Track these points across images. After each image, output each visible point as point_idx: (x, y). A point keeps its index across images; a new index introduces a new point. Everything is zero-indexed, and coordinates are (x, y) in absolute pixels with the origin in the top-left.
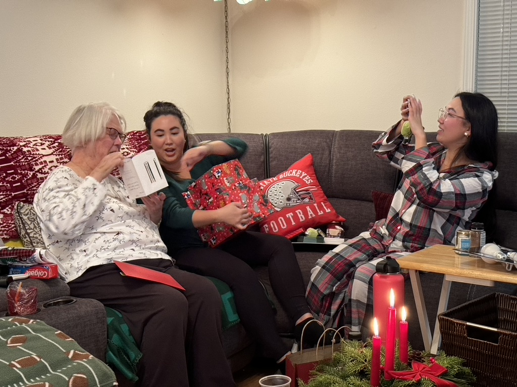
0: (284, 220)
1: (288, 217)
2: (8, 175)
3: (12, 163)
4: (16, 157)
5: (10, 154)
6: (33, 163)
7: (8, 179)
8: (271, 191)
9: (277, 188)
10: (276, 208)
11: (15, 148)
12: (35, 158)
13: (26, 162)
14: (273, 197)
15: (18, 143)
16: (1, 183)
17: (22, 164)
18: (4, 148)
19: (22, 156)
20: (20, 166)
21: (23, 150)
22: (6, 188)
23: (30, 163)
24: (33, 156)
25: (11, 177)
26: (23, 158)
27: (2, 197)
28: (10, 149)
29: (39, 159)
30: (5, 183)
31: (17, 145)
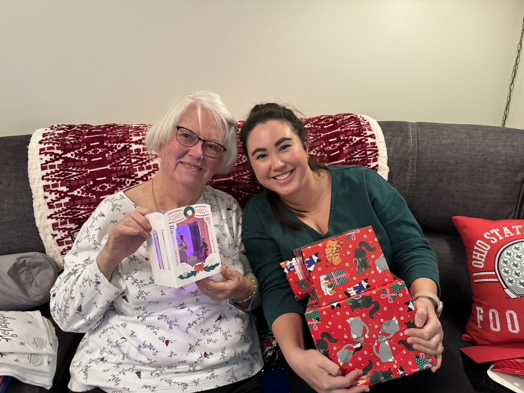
2: (97, 183)
3: (108, 167)
4: (116, 159)
5: (111, 153)
6: (137, 167)
7: (95, 189)
8: (509, 254)
10: (507, 291)
11: (122, 145)
12: (142, 159)
13: (127, 165)
15: (130, 138)
16: (85, 193)
17: (121, 169)
18: (110, 144)
19: (125, 157)
20: (116, 171)
21: (131, 149)
22: (90, 201)
23: (132, 168)
24: (140, 157)
25: (100, 186)
26: (125, 160)
27: (83, 212)
28: (116, 146)
29: (148, 161)
30: (90, 194)
31: (127, 141)
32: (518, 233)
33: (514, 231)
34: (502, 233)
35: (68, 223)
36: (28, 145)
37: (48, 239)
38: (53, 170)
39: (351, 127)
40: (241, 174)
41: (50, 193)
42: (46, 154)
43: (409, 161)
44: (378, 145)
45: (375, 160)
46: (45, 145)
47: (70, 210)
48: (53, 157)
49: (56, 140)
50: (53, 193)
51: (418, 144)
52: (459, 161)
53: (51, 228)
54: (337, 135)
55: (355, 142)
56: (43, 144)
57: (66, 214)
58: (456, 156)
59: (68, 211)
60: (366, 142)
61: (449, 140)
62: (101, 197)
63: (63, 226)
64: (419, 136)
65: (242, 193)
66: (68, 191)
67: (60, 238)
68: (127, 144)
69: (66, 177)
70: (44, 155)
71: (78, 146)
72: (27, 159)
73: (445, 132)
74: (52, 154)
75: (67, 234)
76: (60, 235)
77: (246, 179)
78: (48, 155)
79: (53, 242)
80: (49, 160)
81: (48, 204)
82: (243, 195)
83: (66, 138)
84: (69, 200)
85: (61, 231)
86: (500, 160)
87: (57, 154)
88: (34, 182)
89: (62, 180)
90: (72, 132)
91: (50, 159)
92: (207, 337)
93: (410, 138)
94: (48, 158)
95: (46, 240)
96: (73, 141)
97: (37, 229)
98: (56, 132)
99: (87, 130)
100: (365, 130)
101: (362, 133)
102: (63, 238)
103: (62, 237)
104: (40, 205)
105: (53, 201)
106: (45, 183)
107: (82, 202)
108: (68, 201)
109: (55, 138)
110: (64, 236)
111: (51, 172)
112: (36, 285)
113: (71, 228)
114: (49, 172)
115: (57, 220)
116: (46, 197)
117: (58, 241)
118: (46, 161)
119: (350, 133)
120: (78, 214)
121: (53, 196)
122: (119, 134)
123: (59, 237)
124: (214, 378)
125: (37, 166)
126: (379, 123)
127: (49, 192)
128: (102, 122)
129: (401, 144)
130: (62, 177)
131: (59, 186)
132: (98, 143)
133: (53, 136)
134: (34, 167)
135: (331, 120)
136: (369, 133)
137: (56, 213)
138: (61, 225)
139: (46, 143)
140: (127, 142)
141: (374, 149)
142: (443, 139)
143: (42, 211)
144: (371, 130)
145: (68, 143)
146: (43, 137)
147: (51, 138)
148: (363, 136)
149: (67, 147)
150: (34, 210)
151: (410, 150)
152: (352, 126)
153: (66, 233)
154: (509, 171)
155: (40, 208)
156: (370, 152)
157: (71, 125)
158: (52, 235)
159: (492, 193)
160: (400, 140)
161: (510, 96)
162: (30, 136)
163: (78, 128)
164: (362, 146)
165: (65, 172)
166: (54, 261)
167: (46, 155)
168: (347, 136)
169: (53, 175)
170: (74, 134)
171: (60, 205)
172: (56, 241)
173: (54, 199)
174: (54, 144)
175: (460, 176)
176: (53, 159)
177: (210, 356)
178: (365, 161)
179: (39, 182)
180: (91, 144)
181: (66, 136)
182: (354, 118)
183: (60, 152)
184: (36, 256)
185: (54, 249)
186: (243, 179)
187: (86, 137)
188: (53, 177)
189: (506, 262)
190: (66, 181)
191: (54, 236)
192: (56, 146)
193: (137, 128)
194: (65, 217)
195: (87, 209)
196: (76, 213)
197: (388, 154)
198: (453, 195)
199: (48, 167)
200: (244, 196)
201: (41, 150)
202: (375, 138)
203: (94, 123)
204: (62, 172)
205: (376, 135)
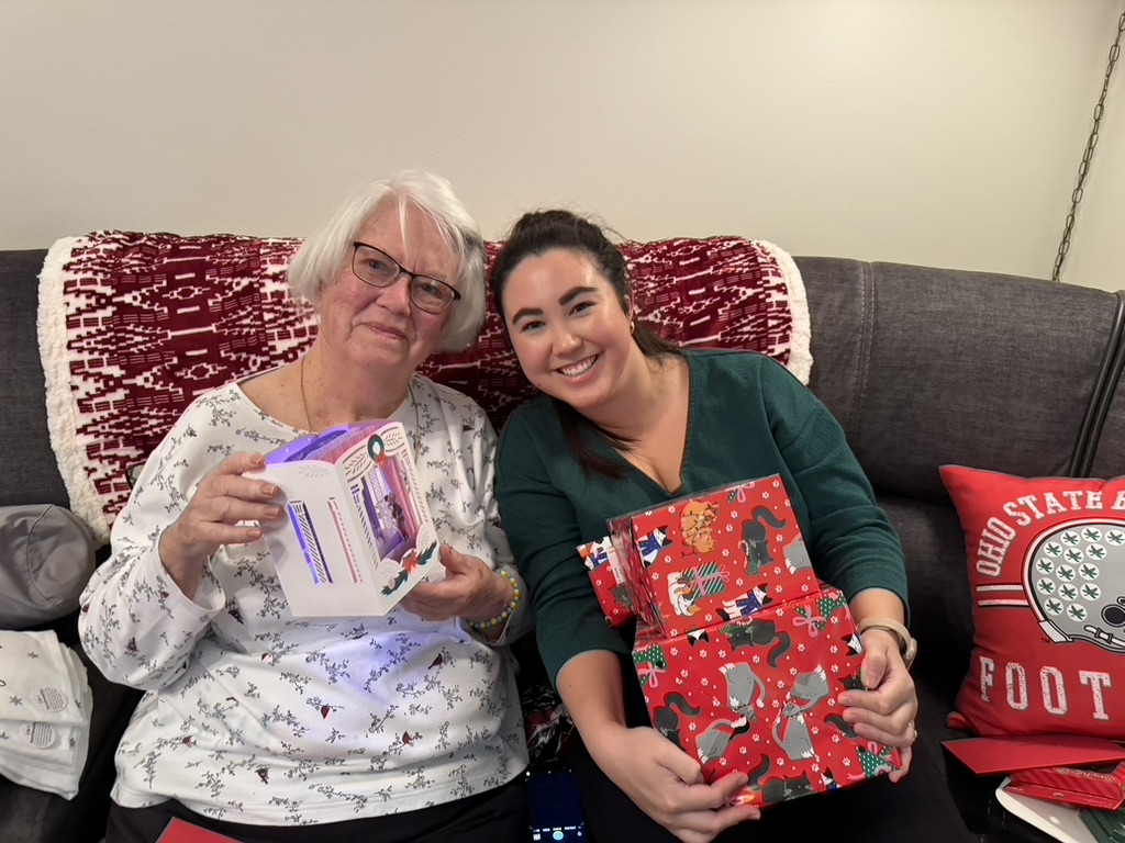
0: (1065, 686)
1: (1084, 681)
2: (186, 362)
3: (213, 328)
4: (230, 311)
5: (220, 299)
7: (182, 374)
8: (1054, 550)
9: (1083, 546)
10: (1046, 626)
11: (245, 282)
13: (254, 326)
14: (1053, 576)
15: (263, 266)
16: (161, 383)
17: (240, 333)
18: (217, 279)
19: (249, 309)
20: (230, 338)
21: (262, 290)
22: (171, 399)
23: (264, 332)
24: (282, 310)
25: (194, 368)
26: (250, 314)
27: (153, 422)
28: (231, 284)
29: (300, 320)
30: (171, 385)
31: (255, 272)
32: (1075, 506)
33: (1066, 502)
34: (1041, 505)
35: (121, 445)
36: (40, 272)
37: (76, 478)
38: (93, 330)
39: (736, 267)
40: (499, 356)
41: (85, 379)
42: (78, 293)
43: (854, 343)
44: (791, 306)
45: (785, 339)
46: (76, 273)
47: (126, 418)
48: (93, 301)
49: (102, 264)
50: (91, 380)
51: (877, 310)
52: (959, 347)
53: (84, 454)
54: (706, 281)
55: (744, 298)
56: (72, 272)
57: (118, 426)
58: (954, 338)
59: (123, 419)
60: (768, 300)
61: (941, 305)
62: (195, 393)
63: (111, 452)
64: (880, 293)
65: (498, 397)
66: (123, 377)
67: (103, 476)
68: (254, 280)
69: (121, 344)
70: (73, 295)
71: (148, 279)
72: (37, 304)
73: (935, 287)
74: (90, 294)
75: (118, 469)
76: (104, 469)
77: (509, 367)
78: (83, 296)
79: (88, 485)
80: (83, 307)
81: (80, 402)
82: (500, 401)
83: (123, 260)
84: (126, 395)
85: (106, 462)
86: (1047, 351)
87: (103, 295)
88: (50, 354)
89: (112, 353)
90: (137, 249)
91: (87, 305)
92: (410, 700)
93: (859, 295)
94: (82, 302)
95: (72, 480)
96: (137, 269)
97: (52, 455)
98: (102, 247)
99: (169, 247)
100: (766, 274)
101: (760, 279)
102: (109, 478)
103: (106, 474)
104: (61, 404)
105: (91, 397)
106: (75, 356)
107: (153, 402)
108: (123, 397)
109: (98, 261)
110: (110, 473)
111: (89, 333)
112: (48, 575)
113: (128, 456)
114: (84, 334)
115: (96, 436)
116: (74, 388)
117: (97, 482)
118: (78, 309)
119: (735, 279)
120: (144, 426)
121: (90, 386)
122: (239, 256)
123: (100, 475)
124: (423, 786)
125: (57, 318)
126: (796, 260)
127: (81, 377)
128: (203, 231)
129: (841, 308)
130: (113, 344)
131: (105, 363)
132: (192, 275)
133: (94, 256)
134: (51, 320)
135: (695, 248)
136: (774, 281)
137: (95, 423)
138: (105, 449)
139: (79, 270)
140: (255, 276)
141: (784, 315)
142: (930, 300)
143: (65, 416)
144: (779, 275)
145: (128, 271)
146: (73, 256)
147: (90, 259)
148: (761, 286)
149: (125, 280)
150: (49, 414)
151: (858, 322)
152: (739, 263)
153: (117, 466)
154: (1063, 375)
155: (62, 410)
156: (774, 322)
157: (134, 234)
158: (86, 469)
159: (1025, 420)
160: (838, 297)
161: (1073, 216)
162: (44, 253)
163: (150, 239)
164: (758, 307)
165: (119, 335)
166: (87, 526)
167: (77, 296)
168: (728, 286)
169: (92, 341)
170: (140, 251)
171: (106, 406)
172: (93, 484)
173: (93, 392)
174: (96, 273)
175: (961, 381)
176: (94, 304)
177: (415, 742)
178: (762, 341)
179: (60, 354)
180: (178, 277)
181: (123, 256)
182: (744, 248)
183: (108, 291)
184: (49, 513)
185: (88, 500)
186: (503, 366)
187: (166, 260)
188: (93, 345)
189: (1046, 567)
190: (119, 355)
191: (91, 471)
192: (100, 276)
193: (278, 247)
194: (114, 431)
195: (164, 417)
196: (139, 423)
197: (811, 328)
198: (945, 420)
199: (82, 321)
200: (503, 404)
201: (68, 284)
202: (785, 292)
203: (186, 231)
204: (112, 334)
205: (788, 285)
